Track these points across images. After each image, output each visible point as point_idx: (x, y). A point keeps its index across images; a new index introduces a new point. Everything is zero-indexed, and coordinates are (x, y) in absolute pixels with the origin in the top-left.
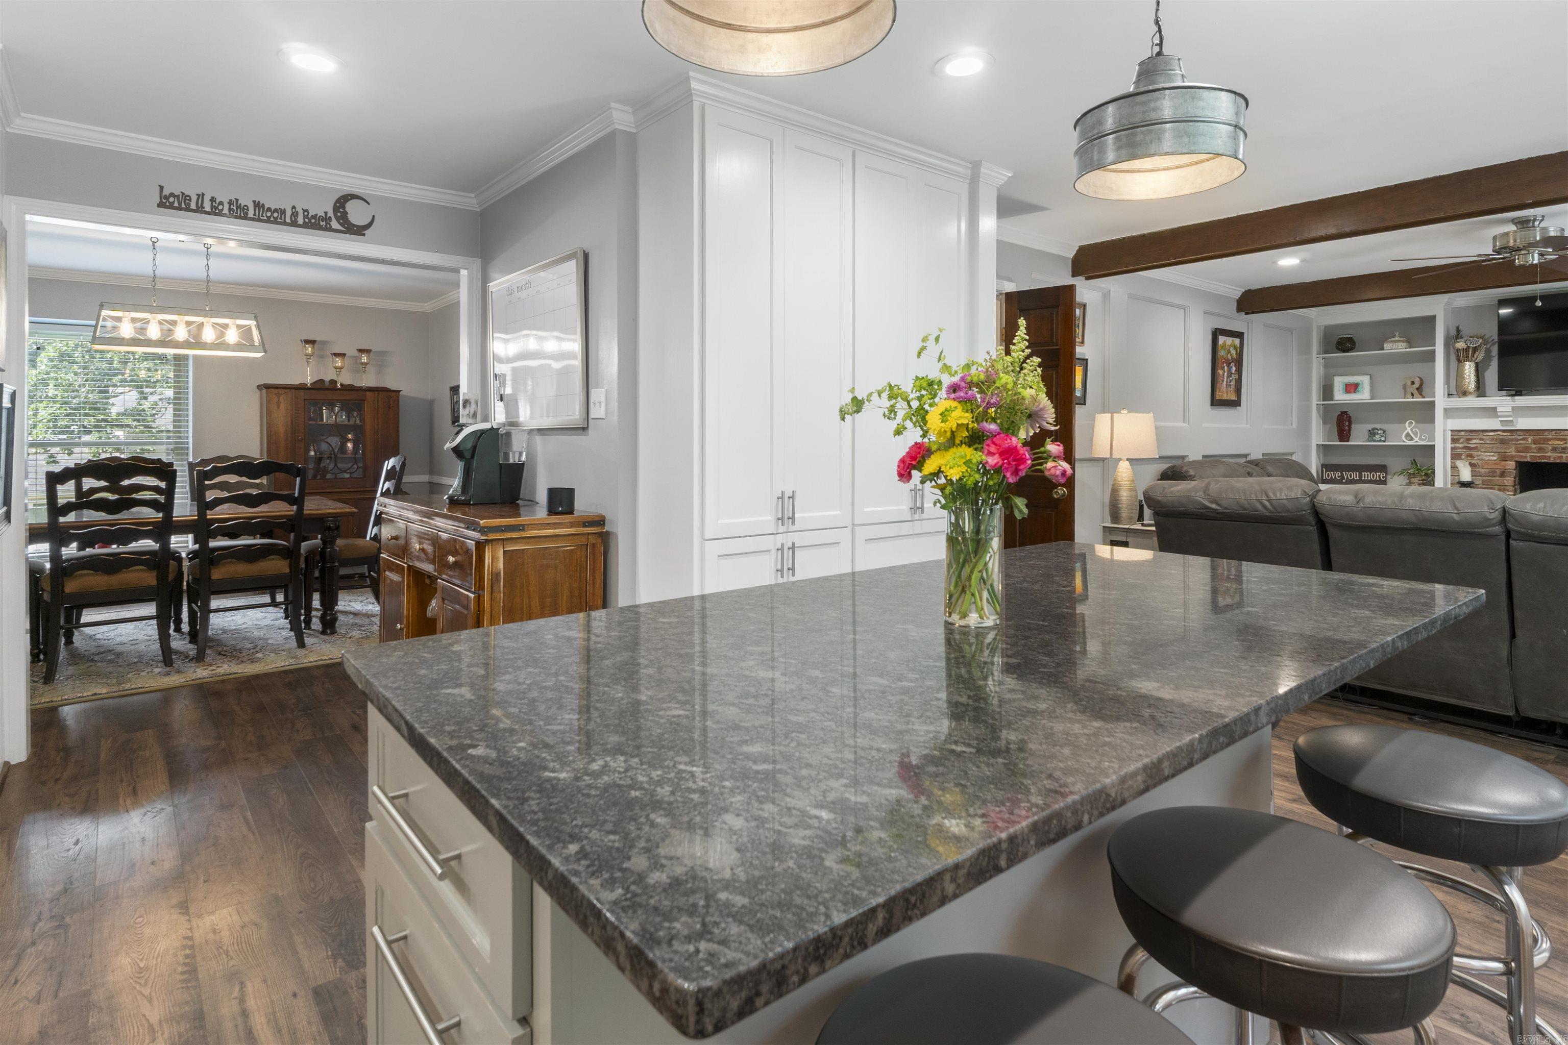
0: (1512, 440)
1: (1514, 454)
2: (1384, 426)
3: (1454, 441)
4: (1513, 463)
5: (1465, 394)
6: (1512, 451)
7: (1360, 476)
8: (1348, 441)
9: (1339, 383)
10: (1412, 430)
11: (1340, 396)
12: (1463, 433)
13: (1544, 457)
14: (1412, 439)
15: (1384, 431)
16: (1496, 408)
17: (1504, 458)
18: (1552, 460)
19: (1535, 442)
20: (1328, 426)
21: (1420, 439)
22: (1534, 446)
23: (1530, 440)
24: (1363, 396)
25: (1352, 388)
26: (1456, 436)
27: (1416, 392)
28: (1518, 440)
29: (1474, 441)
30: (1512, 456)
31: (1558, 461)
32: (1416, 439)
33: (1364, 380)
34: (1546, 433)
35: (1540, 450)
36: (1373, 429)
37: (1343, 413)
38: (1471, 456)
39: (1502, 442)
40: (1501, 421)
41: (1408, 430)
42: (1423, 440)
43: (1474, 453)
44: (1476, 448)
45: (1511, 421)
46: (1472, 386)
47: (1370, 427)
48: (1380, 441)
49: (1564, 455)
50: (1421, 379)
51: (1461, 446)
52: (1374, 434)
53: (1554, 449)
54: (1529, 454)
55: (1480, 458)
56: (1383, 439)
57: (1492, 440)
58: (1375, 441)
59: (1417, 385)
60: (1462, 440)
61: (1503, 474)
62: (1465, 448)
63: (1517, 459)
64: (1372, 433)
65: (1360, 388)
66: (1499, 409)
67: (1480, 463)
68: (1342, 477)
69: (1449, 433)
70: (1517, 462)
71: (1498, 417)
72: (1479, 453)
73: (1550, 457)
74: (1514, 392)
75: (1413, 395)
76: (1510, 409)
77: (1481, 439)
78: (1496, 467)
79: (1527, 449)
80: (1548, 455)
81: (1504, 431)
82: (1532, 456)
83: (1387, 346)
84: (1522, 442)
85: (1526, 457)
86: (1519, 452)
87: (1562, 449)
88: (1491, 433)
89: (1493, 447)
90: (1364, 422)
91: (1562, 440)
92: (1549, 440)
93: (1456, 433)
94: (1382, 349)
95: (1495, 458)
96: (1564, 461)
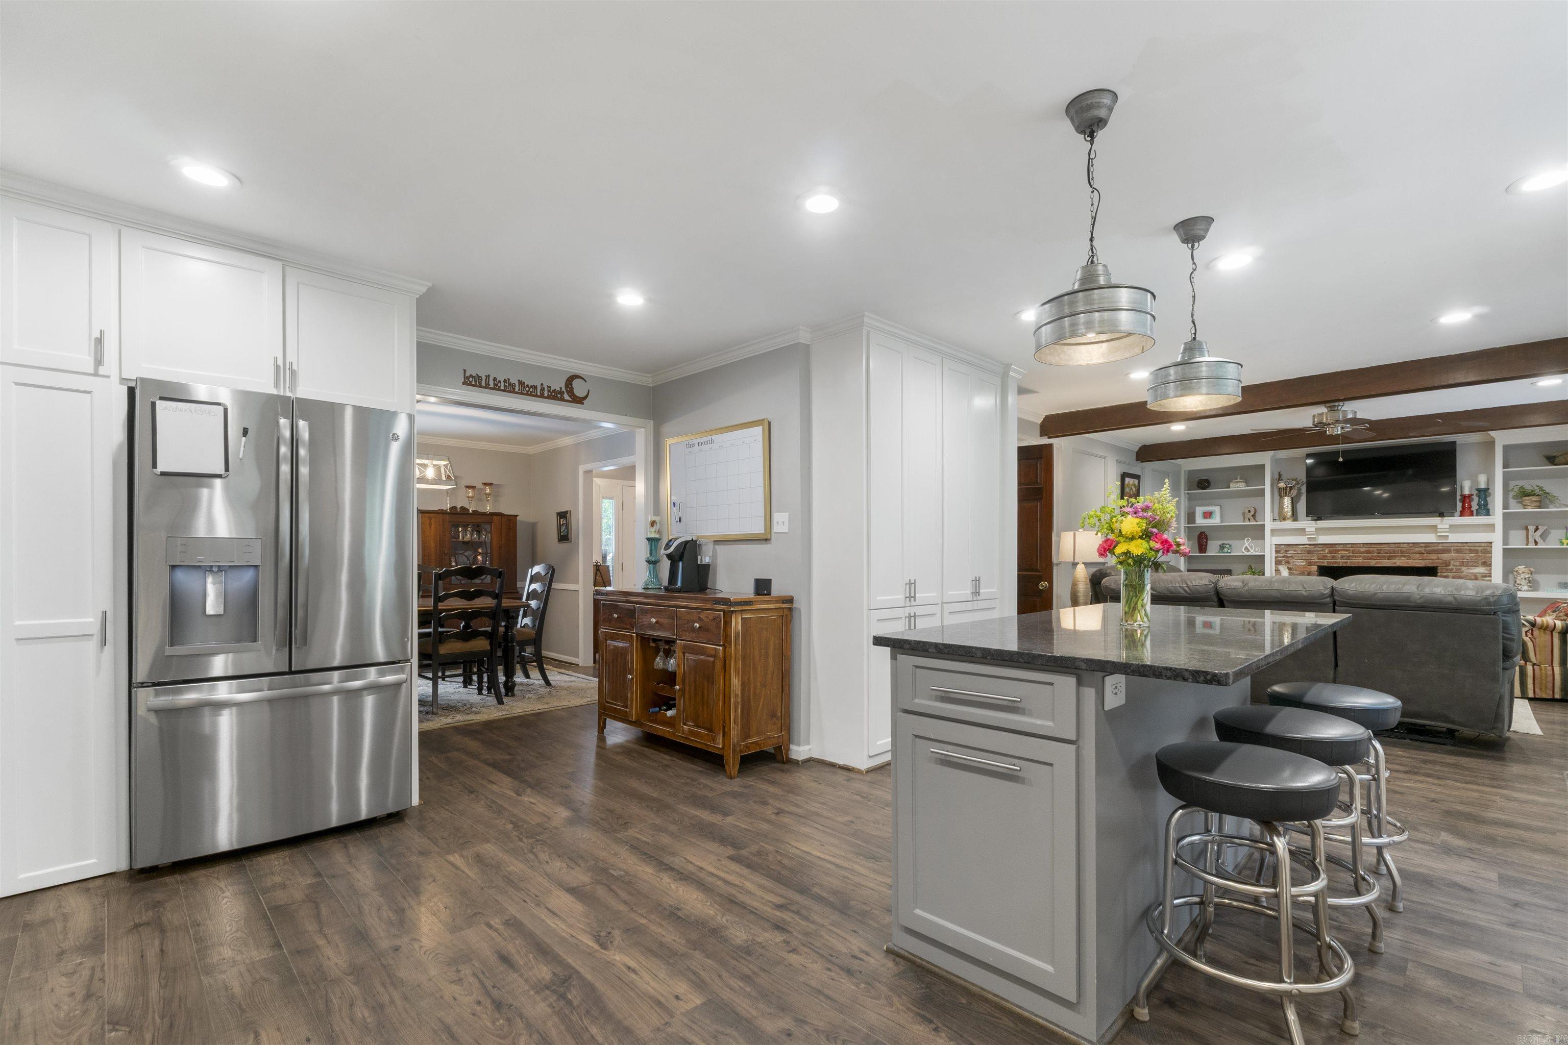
0: (1315, 551)
1: (1316, 560)
2: (1230, 542)
3: (1277, 552)
4: (1316, 567)
5: (1284, 519)
6: (1315, 559)
8: (1205, 553)
9: (1199, 511)
10: (1249, 545)
11: (1200, 521)
12: (1283, 547)
13: (1336, 563)
14: (1248, 551)
15: (1230, 546)
16: (1305, 529)
17: (1310, 563)
18: (1341, 565)
19: (1330, 552)
20: (1191, 542)
21: (1255, 551)
22: (1329, 555)
23: (1327, 551)
24: (1216, 521)
25: (1207, 515)
26: (1278, 548)
27: (1252, 518)
28: (1318, 551)
29: (1290, 552)
30: (1315, 562)
31: (1344, 565)
32: (1252, 551)
33: (1216, 509)
34: (1337, 546)
35: (1333, 557)
36: (1223, 544)
37: (1201, 532)
38: (1288, 562)
39: (1309, 552)
40: (1308, 538)
41: (1247, 544)
42: (1257, 552)
43: (1291, 560)
44: (1291, 557)
45: (1315, 538)
46: (1290, 513)
47: (1221, 542)
48: (1227, 552)
49: (1349, 561)
50: (1255, 509)
51: (1281, 555)
52: (1224, 548)
53: (1342, 557)
54: (1326, 561)
55: (1295, 563)
56: (1229, 551)
57: (1303, 551)
58: (1224, 553)
59: (1252, 513)
60: (1282, 552)
62: (1284, 557)
63: (1319, 563)
64: (1222, 547)
65: (1213, 515)
66: (1307, 530)
67: (1294, 567)
69: (1274, 547)
70: (1318, 566)
71: (1305, 535)
72: (1294, 560)
74: (1316, 518)
75: (1249, 520)
76: (1314, 530)
77: (1295, 551)
78: (1305, 570)
79: (1324, 557)
80: (1338, 561)
81: (1310, 545)
82: (1328, 562)
83: (1231, 485)
84: (1321, 552)
85: (1324, 563)
86: (1319, 559)
87: (1348, 557)
88: (1302, 547)
89: (1302, 556)
90: (1216, 539)
91: (1347, 550)
92: (1339, 551)
93: (1278, 546)
94: (1229, 487)
95: (1304, 564)
96: (1348, 565)
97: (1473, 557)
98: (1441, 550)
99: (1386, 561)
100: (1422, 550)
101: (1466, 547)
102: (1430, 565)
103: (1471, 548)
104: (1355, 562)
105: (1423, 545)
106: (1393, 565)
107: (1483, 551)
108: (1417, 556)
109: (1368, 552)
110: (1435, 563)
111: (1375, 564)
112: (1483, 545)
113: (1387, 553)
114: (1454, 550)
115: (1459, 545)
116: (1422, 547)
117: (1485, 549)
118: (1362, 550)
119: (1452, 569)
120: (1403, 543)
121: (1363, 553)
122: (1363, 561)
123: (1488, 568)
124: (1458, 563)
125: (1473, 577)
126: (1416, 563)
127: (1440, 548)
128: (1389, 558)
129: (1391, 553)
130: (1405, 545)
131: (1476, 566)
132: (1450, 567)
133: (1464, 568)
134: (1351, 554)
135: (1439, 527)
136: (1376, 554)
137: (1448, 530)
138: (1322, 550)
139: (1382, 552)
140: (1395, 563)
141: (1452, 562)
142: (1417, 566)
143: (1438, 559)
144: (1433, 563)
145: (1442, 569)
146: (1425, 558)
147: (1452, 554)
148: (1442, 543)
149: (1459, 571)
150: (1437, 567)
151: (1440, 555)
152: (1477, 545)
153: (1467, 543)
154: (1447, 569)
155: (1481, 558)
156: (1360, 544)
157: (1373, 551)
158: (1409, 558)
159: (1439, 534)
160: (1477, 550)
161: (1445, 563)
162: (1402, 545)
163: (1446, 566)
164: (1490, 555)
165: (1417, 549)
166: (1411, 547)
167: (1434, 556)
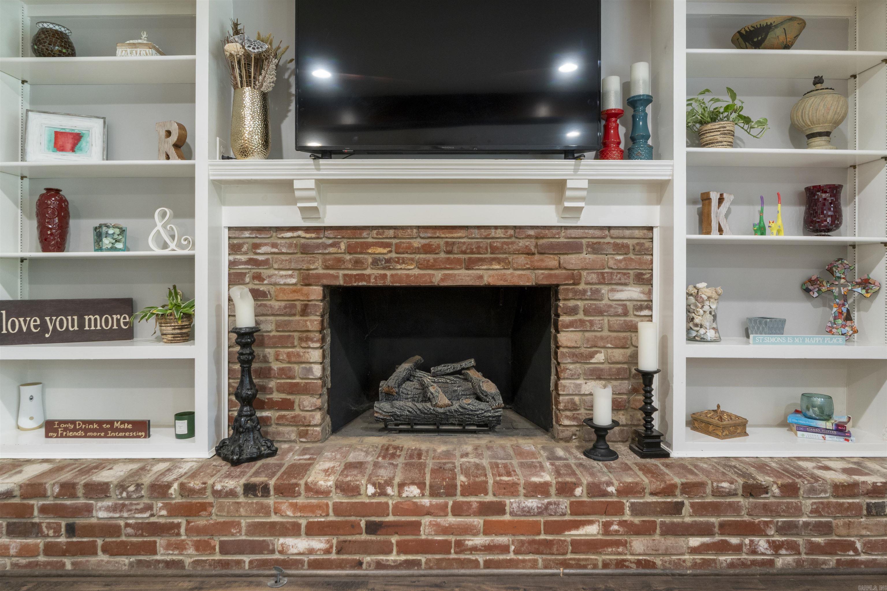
0: (318, 246)
1: (321, 271)
2: (122, 222)
3: (234, 248)
4: (320, 289)
6: (318, 267)
7: (81, 324)
8: (60, 250)
9: (39, 127)
10: (164, 226)
11: (43, 155)
12: (247, 234)
13: (362, 277)
14: (165, 246)
15: (123, 231)
16: (293, 182)
17: (307, 279)
18: (372, 283)
19: (350, 250)
21: (179, 245)
22: (348, 257)
23: (343, 246)
24: (90, 156)
25: (66, 142)
26: (237, 240)
27: (172, 152)
28: (326, 246)
29: (263, 250)
30: (319, 277)
31: (380, 283)
32: (168, 244)
33: (92, 127)
34: (365, 234)
35: (358, 264)
36: (103, 226)
37: (51, 190)
38: (258, 277)
39: (305, 250)
40: (302, 209)
41: (160, 226)
42: (184, 247)
43: (265, 272)
44: (266, 263)
45: (316, 209)
47: (96, 223)
48: (113, 249)
49: (389, 273)
50: (181, 127)
51: (243, 258)
52: (104, 237)
53: (375, 263)
54: (341, 273)
55: (273, 280)
56: (118, 246)
57: (290, 246)
58: (105, 251)
59: (174, 138)
60: (245, 248)
61: (305, 311)
62: (251, 261)
63: (326, 282)
64: (101, 234)
65: (83, 143)
66: (297, 185)
67: (272, 289)
68: (44, 324)
69: (225, 234)
70: (325, 287)
71: (294, 201)
72: (271, 272)
73: (369, 276)
74: (319, 152)
76: (311, 184)
77: (274, 245)
78: (296, 296)
79: (338, 264)
80: (368, 272)
81: (307, 229)
82: (345, 275)
83: (119, 51)
84: (332, 250)
85: (337, 277)
86: (327, 268)
87: (388, 261)
88: (289, 234)
89: (290, 261)
90: (90, 215)
91: (388, 245)
92: (369, 245)
93: (237, 234)
94: (114, 54)
95: (294, 281)
96: (388, 282)
97: (620, 261)
98: (565, 244)
99: (463, 272)
100: (530, 243)
101: (608, 240)
102: (545, 282)
103: (619, 241)
104: (400, 276)
105: (532, 232)
106: (478, 283)
107: (637, 248)
108: (522, 259)
109: (427, 249)
110: (556, 276)
111: (442, 280)
112: (637, 233)
113: (464, 252)
114: (588, 246)
115: (598, 233)
116: (529, 237)
117: (642, 244)
118: (417, 243)
119: (585, 291)
120: (496, 227)
121: (417, 251)
122: (417, 272)
123: (646, 288)
124: (594, 276)
125: (620, 311)
126: (520, 276)
127: (562, 240)
128: (469, 265)
129: (472, 253)
130: (500, 233)
131: (625, 284)
132: (581, 287)
133: (604, 289)
134: (394, 255)
135: (570, 184)
136: (443, 255)
137: (584, 193)
138: (332, 245)
139: (455, 250)
140: (481, 277)
141: (584, 273)
142: (522, 283)
143: (560, 267)
144: (550, 276)
145: (567, 289)
146: (537, 264)
147: (583, 255)
148: (566, 228)
149: (596, 295)
150: (558, 286)
151: (562, 257)
152: (627, 233)
153: (609, 228)
154: (575, 292)
155: (633, 265)
156: (411, 227)
157: (438, 246)
158: (507, 264)
159: (567, 204)
160: (627, 246)
161: (572, 277)
162: (493, 233)
163: (574, 284)
164: (649, 257)
165: (522, 243)
166: (511, 237)
167: (551, 261)
